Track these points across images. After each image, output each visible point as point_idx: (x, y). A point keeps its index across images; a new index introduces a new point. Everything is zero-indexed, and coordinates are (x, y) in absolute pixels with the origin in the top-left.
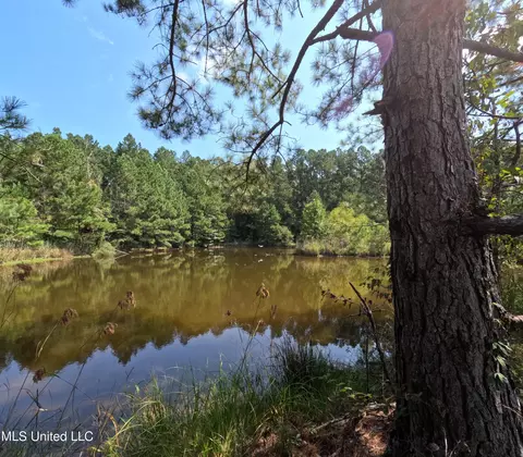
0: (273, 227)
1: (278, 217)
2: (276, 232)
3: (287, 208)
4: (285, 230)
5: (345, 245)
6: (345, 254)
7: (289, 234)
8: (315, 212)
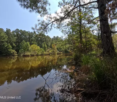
0: (9, 50)
1: (11, 47)
2: (10, 51)
3: (14, 45)
4: (14, 51)
5: (36, 53)
6: (36, 55)
7: (16, 52)
8: (28, 45)
